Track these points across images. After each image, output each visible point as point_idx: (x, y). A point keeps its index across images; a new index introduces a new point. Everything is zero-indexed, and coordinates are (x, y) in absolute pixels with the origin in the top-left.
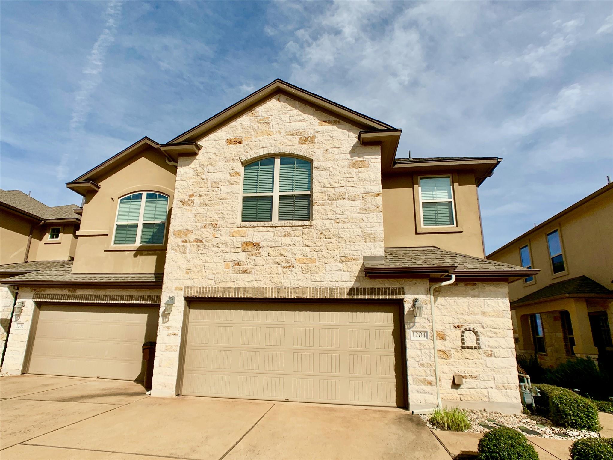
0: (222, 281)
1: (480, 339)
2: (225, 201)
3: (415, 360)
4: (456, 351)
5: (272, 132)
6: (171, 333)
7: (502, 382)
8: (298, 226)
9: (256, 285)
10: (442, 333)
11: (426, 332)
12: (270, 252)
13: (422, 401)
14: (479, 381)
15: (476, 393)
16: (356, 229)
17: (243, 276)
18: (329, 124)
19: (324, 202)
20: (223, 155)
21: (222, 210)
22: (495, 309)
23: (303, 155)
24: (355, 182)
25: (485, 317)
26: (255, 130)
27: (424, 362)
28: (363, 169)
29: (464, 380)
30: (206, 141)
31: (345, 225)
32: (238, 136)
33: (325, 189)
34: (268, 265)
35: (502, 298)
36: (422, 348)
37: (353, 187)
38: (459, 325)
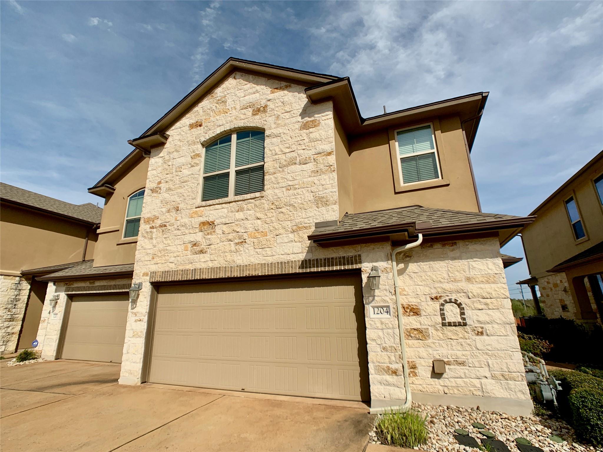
0: (181, 264)
1: (466, 313)
2: (186, 183)
3: (376, 342)
4: (435, 330)
5: (228, 109)
6: (137, 320)
7: (500, 370)
8: (251, 199)
9: (211, 265)
10: (417, 307)
11: (388, 307)
12: (224, 230)
13: (386, 395)
14: (468, 368)
15: (464, 384)
16: (307, 194)
17: (199, 256)
18: (280, 90)
19: (276, 170)
20: (186, 141)
21: (183, 193)
22: (483, 273)
23: (256, 126)
24: (306, 144)
25: (471, 283)
26: (213, 111)
27: (387, 346)
28: (314, 128)
29: (447, 367)
30: (173, 130)
31: (295, 192)
32: (199, 119)
33: (277, 156)
34: (222, 244)
35: (492, 258)
36: (384, 327)
37: (304, 149)
38: (437, 296)
